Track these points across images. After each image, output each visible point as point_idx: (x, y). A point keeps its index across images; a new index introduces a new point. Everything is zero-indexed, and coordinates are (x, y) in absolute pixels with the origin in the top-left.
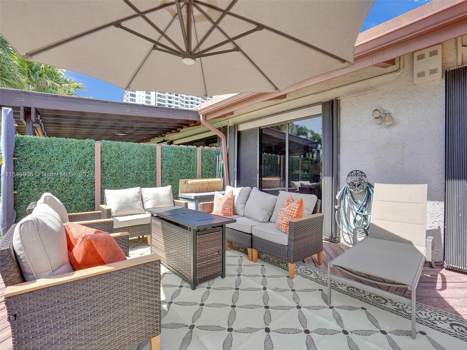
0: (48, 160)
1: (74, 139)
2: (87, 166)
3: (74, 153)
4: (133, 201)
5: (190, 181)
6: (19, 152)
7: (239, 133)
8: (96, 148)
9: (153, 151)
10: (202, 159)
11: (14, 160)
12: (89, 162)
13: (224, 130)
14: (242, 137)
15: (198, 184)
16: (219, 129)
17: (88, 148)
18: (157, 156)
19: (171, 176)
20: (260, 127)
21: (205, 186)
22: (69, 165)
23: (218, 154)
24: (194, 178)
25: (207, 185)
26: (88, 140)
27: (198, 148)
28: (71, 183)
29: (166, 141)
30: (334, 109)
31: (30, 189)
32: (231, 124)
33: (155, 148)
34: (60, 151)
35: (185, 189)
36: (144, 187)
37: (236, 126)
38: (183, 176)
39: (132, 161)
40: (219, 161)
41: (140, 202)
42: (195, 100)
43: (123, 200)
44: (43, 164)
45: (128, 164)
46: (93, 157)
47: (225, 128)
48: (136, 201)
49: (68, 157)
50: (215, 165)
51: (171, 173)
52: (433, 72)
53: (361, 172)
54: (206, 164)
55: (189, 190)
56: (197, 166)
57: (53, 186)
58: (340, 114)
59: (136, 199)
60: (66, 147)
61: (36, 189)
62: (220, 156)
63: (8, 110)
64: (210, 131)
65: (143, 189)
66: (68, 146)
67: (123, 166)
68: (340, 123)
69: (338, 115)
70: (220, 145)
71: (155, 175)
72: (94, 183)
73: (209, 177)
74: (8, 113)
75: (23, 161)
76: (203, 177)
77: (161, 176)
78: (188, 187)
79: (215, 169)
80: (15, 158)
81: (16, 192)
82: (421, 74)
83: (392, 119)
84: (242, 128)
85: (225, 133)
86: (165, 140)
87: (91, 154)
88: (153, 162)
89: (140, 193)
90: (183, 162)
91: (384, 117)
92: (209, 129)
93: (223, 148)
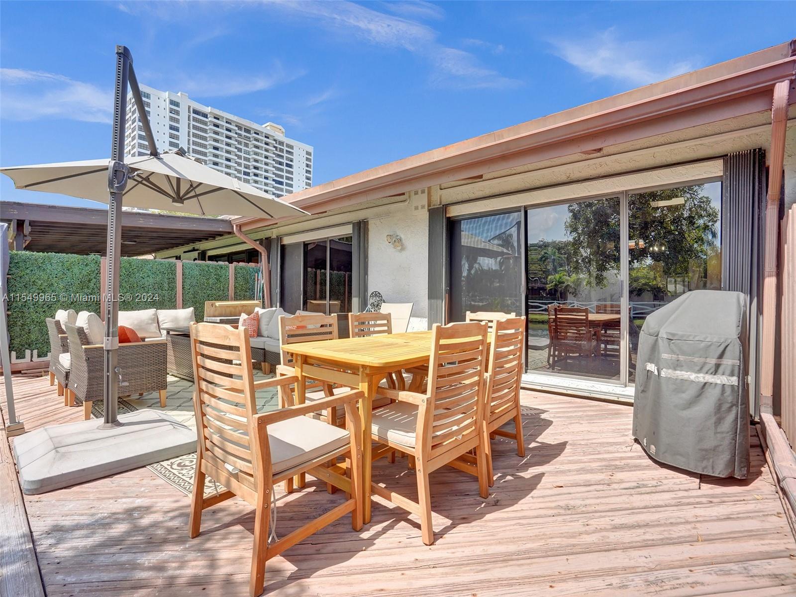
0: (46, 278)
1: (76, 255)
2: (92, 285)
3: (76, 270)
4: (148, 324)
5: (218, 304)
6: (13, 269)
7: (283, 247)
8: (101, 265)
9: (173, 269)
10: (236, 278)
11: (8, 278)
13: (267, 243)
14: (287, 251)
15: (228, 306)
16: (261, 241)
17: (93, 265)
18: (177, 275)
19: (195, 297)
20: (304, 242)
21: (237, 309)
22: (70, 283)
23: (257, 271)
24: (226, 300)
25: (240, 308)
26: (92, 256)
27: (230, 265)
29: (197, 250)
30: (362, 230)
31: (25, 310)
32: (274, 236)
33: (175, 265)
34: (60, 268)
35: (212, 313)
36: (161, 309)
37: (279, 238)
38: (209, 298)
39: (146, 279)
40: (258, 280)
41: (155, 325)
42: (261, 171)
43: (136, 322)
44: (40, 282)
45: (141, 283)
46: (98, 275)
47: (268, 239)
48: (151, 324)
49: (69, 274)
50: (253, 285)
51: (195, 294)
52: (423, 207)
53: (379, 293)
54: (241, 283)
55: (217, 313)
56: (228, 286)
57: (51, 307)
58: (368, 235)
59: (150, 322)
60: (67, 264)
61: (32, 310)
62: (260, 274)
63: (3, 225)
64: (243, 243)
65: (159, 311)
66: (69, 263)
67: (135, 285)
68: (368, 244)
69: (366, 236)
70: (260, 261)
71: (175, 296)
72: (100, 304)
73: (244, 300)
74: (4, 229)
75: (18, 279)
76: (236, 299)
77: (183, 297)
78: (216, 310)
79: (253, 289)
80: (8, 276)
81: (9, 313)
82: (416, 208)
83: (402, 245)
84: (287, 241)
85: (267, 247)
86: (196, 248)
87: (96, 272)
88: (172, 281)
89: (156, 315)
90: (211, 282)
91: (397, 242)
92: (246, 241)
93: (263, 263)
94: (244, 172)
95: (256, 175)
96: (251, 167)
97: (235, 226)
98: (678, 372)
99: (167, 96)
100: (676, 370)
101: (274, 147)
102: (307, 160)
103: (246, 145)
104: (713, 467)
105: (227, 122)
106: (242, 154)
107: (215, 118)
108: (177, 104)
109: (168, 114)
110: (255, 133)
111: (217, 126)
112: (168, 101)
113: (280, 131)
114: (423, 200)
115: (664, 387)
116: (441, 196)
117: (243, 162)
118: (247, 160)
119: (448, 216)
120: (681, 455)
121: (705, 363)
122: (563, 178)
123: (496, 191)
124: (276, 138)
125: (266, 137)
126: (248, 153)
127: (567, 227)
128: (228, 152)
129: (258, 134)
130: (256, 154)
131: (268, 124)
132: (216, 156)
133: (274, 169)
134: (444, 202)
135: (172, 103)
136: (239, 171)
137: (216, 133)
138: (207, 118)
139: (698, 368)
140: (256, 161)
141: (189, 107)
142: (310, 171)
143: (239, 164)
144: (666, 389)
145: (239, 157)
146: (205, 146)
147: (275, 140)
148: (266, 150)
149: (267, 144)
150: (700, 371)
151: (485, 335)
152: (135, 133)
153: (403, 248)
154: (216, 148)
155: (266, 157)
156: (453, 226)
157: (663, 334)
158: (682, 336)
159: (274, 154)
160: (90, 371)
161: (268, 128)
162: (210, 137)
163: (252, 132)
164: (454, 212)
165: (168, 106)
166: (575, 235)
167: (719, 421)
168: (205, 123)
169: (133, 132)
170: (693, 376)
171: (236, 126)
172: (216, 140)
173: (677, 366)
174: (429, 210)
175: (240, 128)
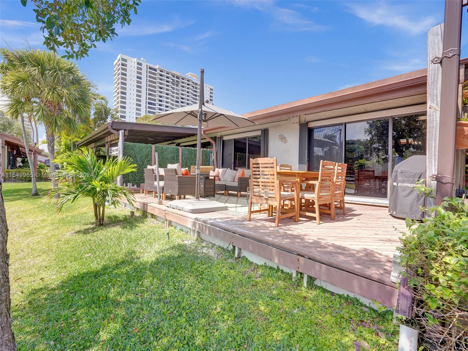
0: (134, 153)
2: (149, 157)
3: (144, 150)
7: (223, 141)
8: (152, 148)
9: (178, 151)
10: (202, 155)
13: (215, 139)
14: (225, 143)
15: (201, 168)
16: (212, 138)
17: (149, 148)
18: (180, 153)
20: (234, 139)
22: (142, 156)
25: (205, 169)
26: (149, 145)
28: (142, 164)
30: (266, 133)
32: (218, 136)
33: (179, 149)
37: (221, 137)
38: (192, 164)
39: (168, 155)
40: (211, 157)
42: (185, 100)
44: (132, 155)
45: (166, 157)
46: (151, 153)
47: (215, 137)
49: (142, 152)
50: (209, 159)
51: (186, 162)
52: (297, 123)
54: (205, 158)
62: (212, 154)
64: (205, 139)
68: (268, 140)
69: (268, 136)
70: (212, 148)
73: (206, 166)
75: (125, 153)
76: (203, 165)
77: (182, 163)
79: (209, 161)
82: (293, 123)
83: (286, 140)
84: (225, 138)
85: (215, 141)
87: (150, 151)
88: (178, 156)
90: (193, 157)
91: (283, 138)
92: (206, 138)
93: (214, 149)
94: (176, 101)
95: (182, 102)
96: (180, 98)
97: (202, 131)
98: (404, 184)
99: (136, 60)
100: (403, 183)
101: (192, 86)
102: (210, 93)
103: (177, 86)
104: (416, 217)
105: (167, 73)
106: (175, 91)
107: (160, 71)
108: (140, 64)
109: (136, 70)
110: (182, 79)
111: (161, 76)
112: (136, 63)
113: (196, 77)
114: (297, 120)
115: (399, 190)
116: (305, 118)
117: (175, 95)
118: (178, 94)
119: (308, 127)
120: (404, 213)
121: (414, 180)
122: (363, 110)
123: (332, 116)
124: (194, 81)
125: (188, 81)
126: (178, 90)
127: (365, 131)
128: (167, 90)
129: (183, 79)
130: (182, 90)
131: (189, 73)
132: (161, 92)
133: (192, 99)
134: (307, 120)
135: (139, 64)
136: (173, 101)
137: (161, 79)
138: (156, 71)
139: (411, 182)
140: (182, 94)
141: (147, 66)
142: (212, 100)
143: (173, 97)
144: (400, 190)
145: (173, 93)
146: (155, 87)
147: (193, 82)
148: (188, 88)
149: (188, 85)
150: (412, 183)
151: (334, 167)
152: (119, 81)
153: (286, 142)
154: (161, 88)
155: (188, 92)
156: (311, 131)
157: (399, 171)
158: (406, 171)
159: (192, 90)
160: (179, 185)
161: (189, 76)
162: (158, 82)
163: (180, 78)
164: (311, 125)
165: (136, 65)
166: (370, 135)
167: (418, 200)
168: (155, 74)
169: (118, 80)
170: (409, 185)
171: (172, 75)
172: (161, 84)
173: (404, 182)
174: (300, 124)
175: (174, 76)
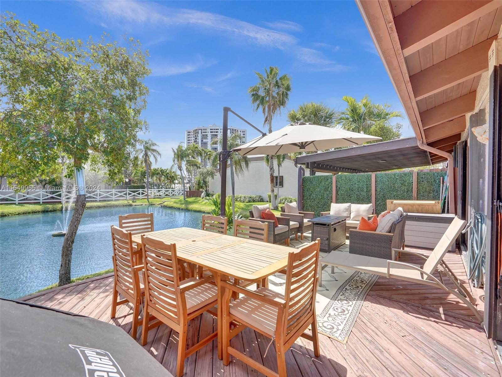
2: (329, 189)
5: (396, 202)
9: (369, 178)
10: (419, 182)
12: (330, 187)
18: (372, 182)
24: (409, 199)
28: (322, 198)
33: (371, 176)
35: (392, 208)
41: (347, 212)
51: (384, 194)
54: (425, 186)
56: (412, 189)
62: (446, 177)
65: (352, 204)
76: (419, 199)
78: (395, 206)
87: (331, 183)
88: (369, 186)
89: (350, 206)
93: (449, 167)
